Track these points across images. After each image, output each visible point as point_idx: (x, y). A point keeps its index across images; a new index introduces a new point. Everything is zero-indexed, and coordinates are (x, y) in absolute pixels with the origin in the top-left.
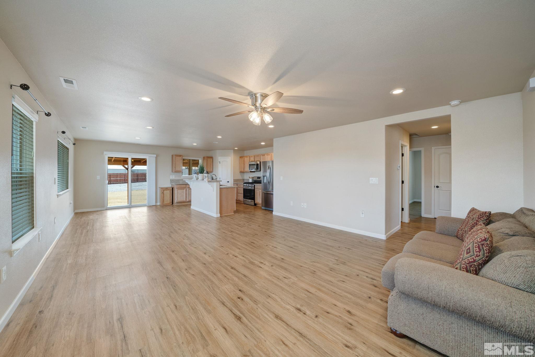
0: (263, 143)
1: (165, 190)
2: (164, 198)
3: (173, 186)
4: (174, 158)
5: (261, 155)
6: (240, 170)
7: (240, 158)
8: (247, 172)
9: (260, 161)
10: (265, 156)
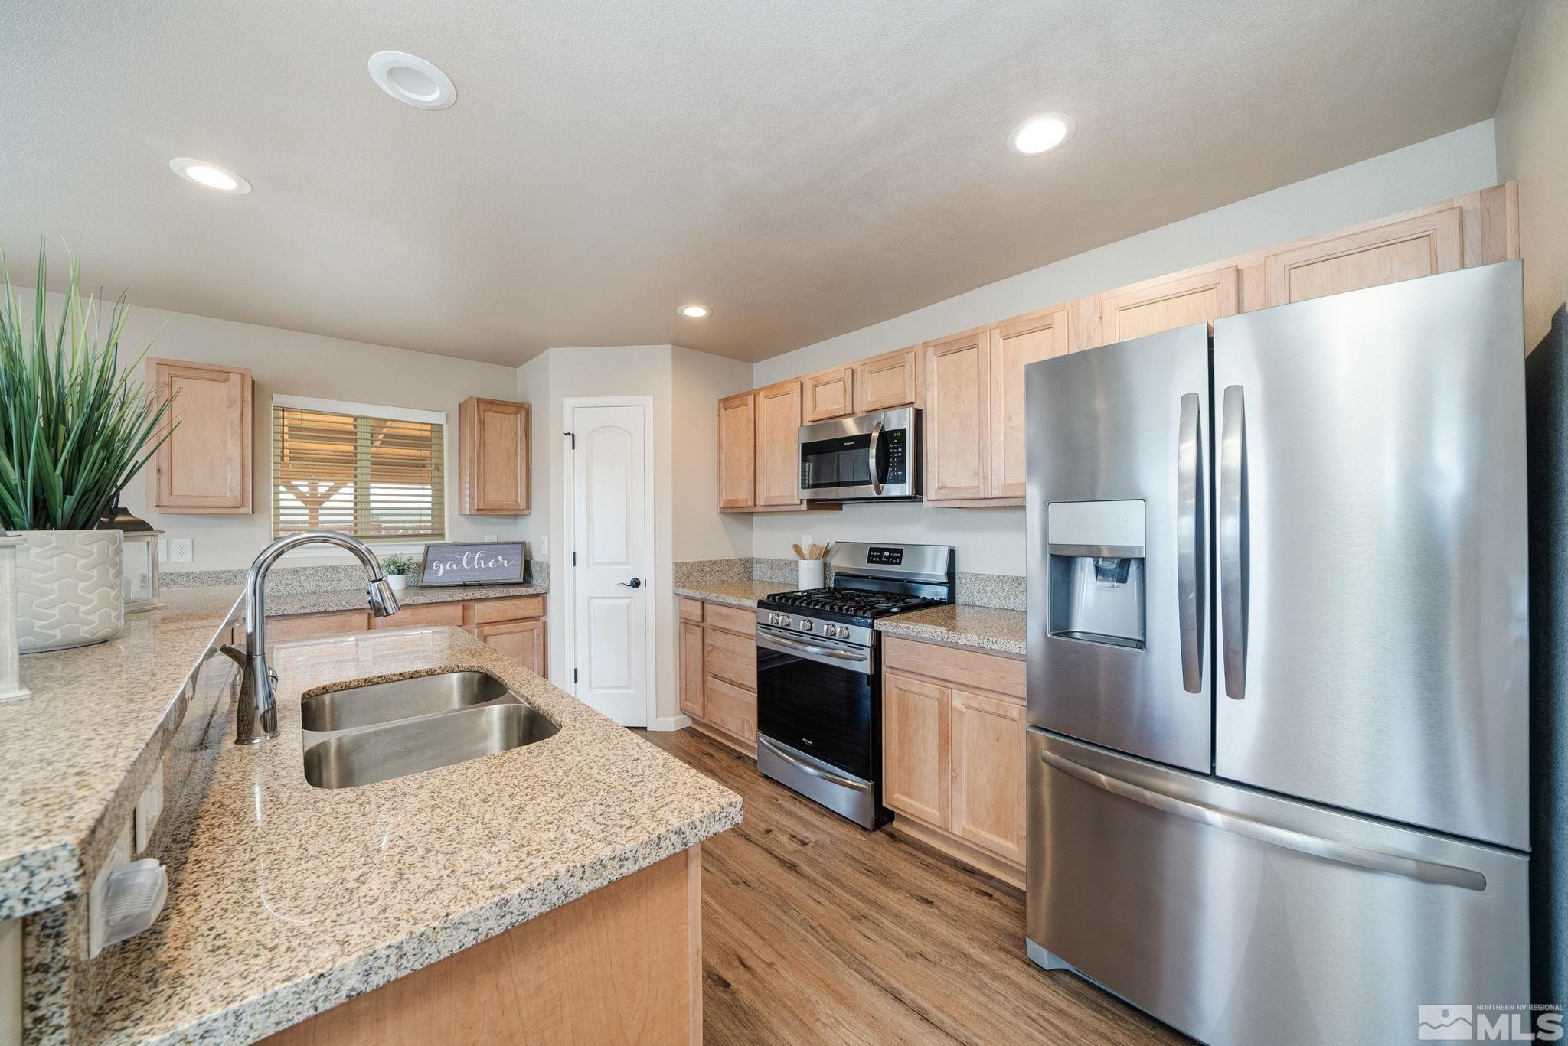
5: (931, 351)
6: (724, 498)
7: (722, 405)
8: (782, 509)
9: (918, 406)
10: (982, 341)
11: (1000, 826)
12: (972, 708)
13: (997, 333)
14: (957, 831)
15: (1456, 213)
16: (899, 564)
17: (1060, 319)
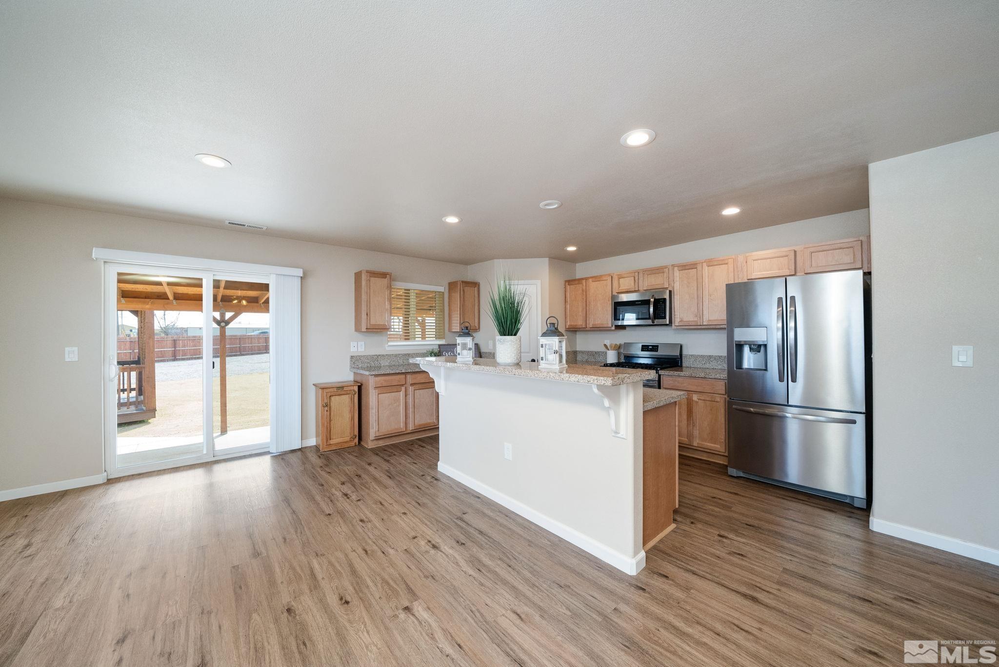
0: (731, 211)
1: (332, 394)
2: (332, 422)
3: (359, 379)
4: (364, 283)
5: (676, 269)
6: (568, 323)
7: (567, 283)
8: (601, 329)
9: (670, 289)
10: (699, 267)
11: (713, 440)
12: (701, 400)
13: (705, 264)
14: (695, 444)
15: (860, 242)
16: (657, 351)
17: (731, 261)
